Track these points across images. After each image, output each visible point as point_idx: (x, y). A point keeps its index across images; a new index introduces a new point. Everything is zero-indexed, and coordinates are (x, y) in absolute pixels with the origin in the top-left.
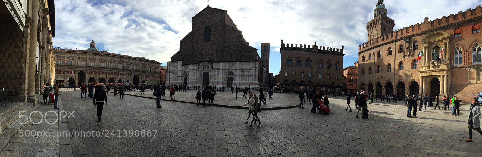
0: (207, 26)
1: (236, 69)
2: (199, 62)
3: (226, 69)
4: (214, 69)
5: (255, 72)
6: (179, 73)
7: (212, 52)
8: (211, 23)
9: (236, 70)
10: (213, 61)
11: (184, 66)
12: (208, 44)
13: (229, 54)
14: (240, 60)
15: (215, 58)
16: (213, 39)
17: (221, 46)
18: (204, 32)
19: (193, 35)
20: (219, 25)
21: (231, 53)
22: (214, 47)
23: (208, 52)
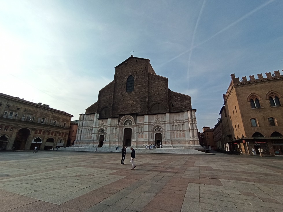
0: (130, 75)
2: (119, 115)
3: (153, 123)
4: (138, 124)
6: (94, 129)
9: (165, 123)
10: (138, 114)
11: (101, 121)
12: (131, 94)
13: (155, 105)
14: (170, 111)
15: (139, 111)
16: (136, 89)
17: (145, 97)
18: (127, 82)
19: (115, 85)
20: (142, 74)
21: (157, 104)
22: (137, 97)
23: (131, 103)
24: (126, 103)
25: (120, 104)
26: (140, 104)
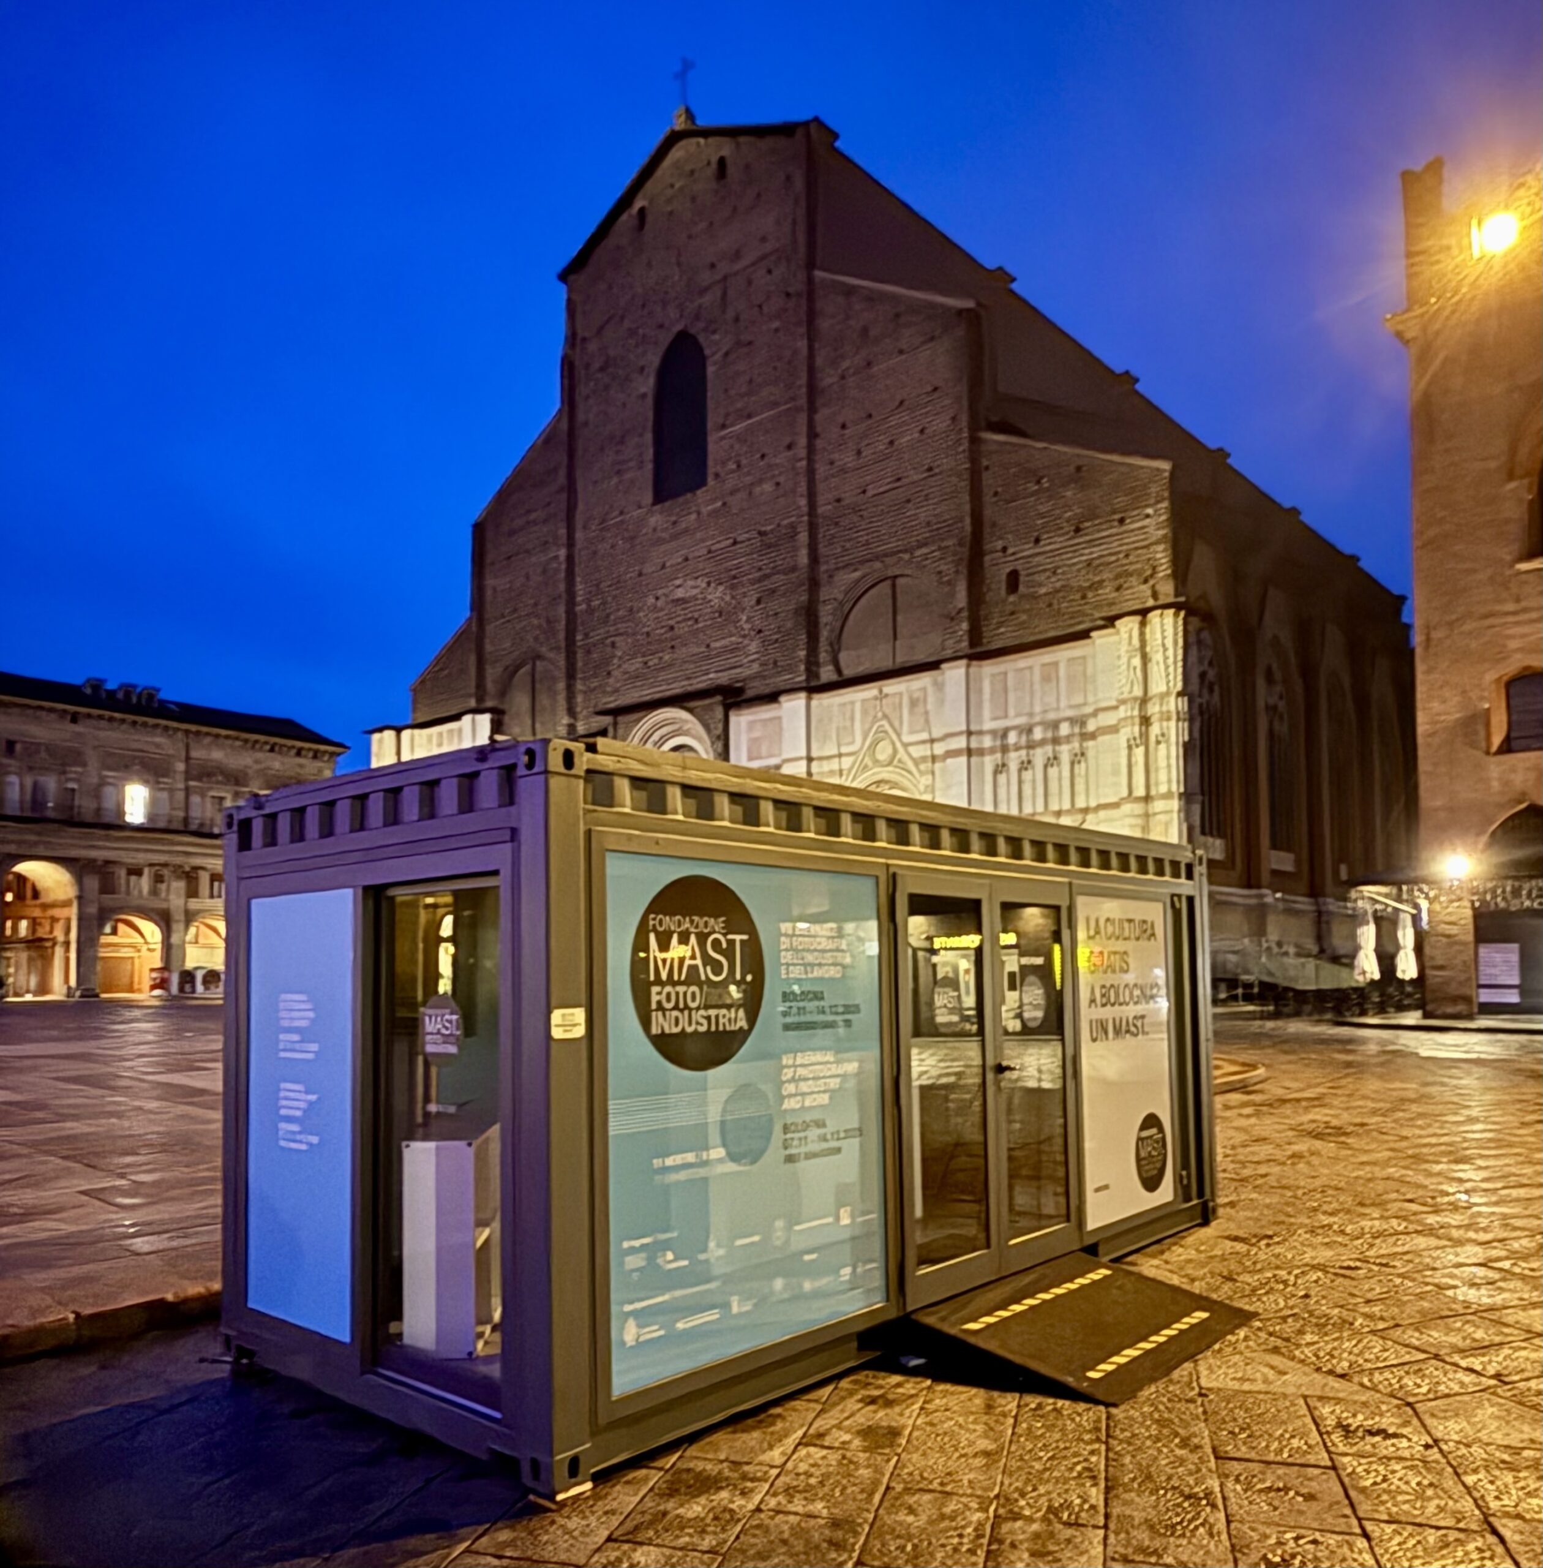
0: (679, 333)
2: (616, 712)
3: (847, 762)
5: (1142, 753)
7: (717, 595)
9: (935, 760)
12: (692, 519)
13: (873, 593)
14: (973, 635)
15: (748, 663)
16: (725, 462)
17: (791, 527)
18: (658, 402)
19: (570, 452)
20: (769, 296)
21: (883, 581)
22: (735, 543)
23: (695, 598)
24: (660, 603)
25: (622, 619)
26: (759, 602)
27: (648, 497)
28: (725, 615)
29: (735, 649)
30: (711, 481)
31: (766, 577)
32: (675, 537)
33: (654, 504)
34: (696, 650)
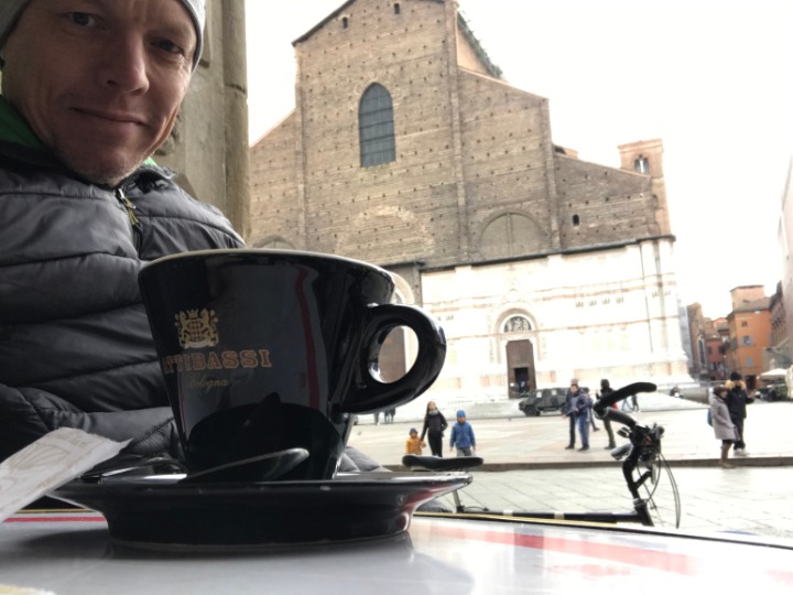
0: (374, 85)
1: (546, 294)
3: (494, 300)
4: (430, 307)
5: (658, 299)
7: (406, 215)
8: (391, 71)
9: (544, 299)
10: (422, 264)
12: (387, 176)
13: (498, 220)
14: (562, 243)
15: (427, 250)
16: (407, 150)
17: (450, 185)
18: (361, 116)
19: (303, 134)
20: (430, 75)
21: (505, 214)
22: (415, 190)
23: (391, 216)
24: (368, 217)
25: (342, 224)
26: (432, 220)
27: (357, 163)
28: (410, 227)
29: (418, 243)
30: (398, 160)
31: (437, 208)
32: (376, 184)
33: (362, 166)
34: (392, 242)
